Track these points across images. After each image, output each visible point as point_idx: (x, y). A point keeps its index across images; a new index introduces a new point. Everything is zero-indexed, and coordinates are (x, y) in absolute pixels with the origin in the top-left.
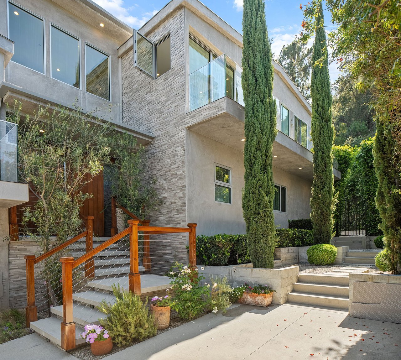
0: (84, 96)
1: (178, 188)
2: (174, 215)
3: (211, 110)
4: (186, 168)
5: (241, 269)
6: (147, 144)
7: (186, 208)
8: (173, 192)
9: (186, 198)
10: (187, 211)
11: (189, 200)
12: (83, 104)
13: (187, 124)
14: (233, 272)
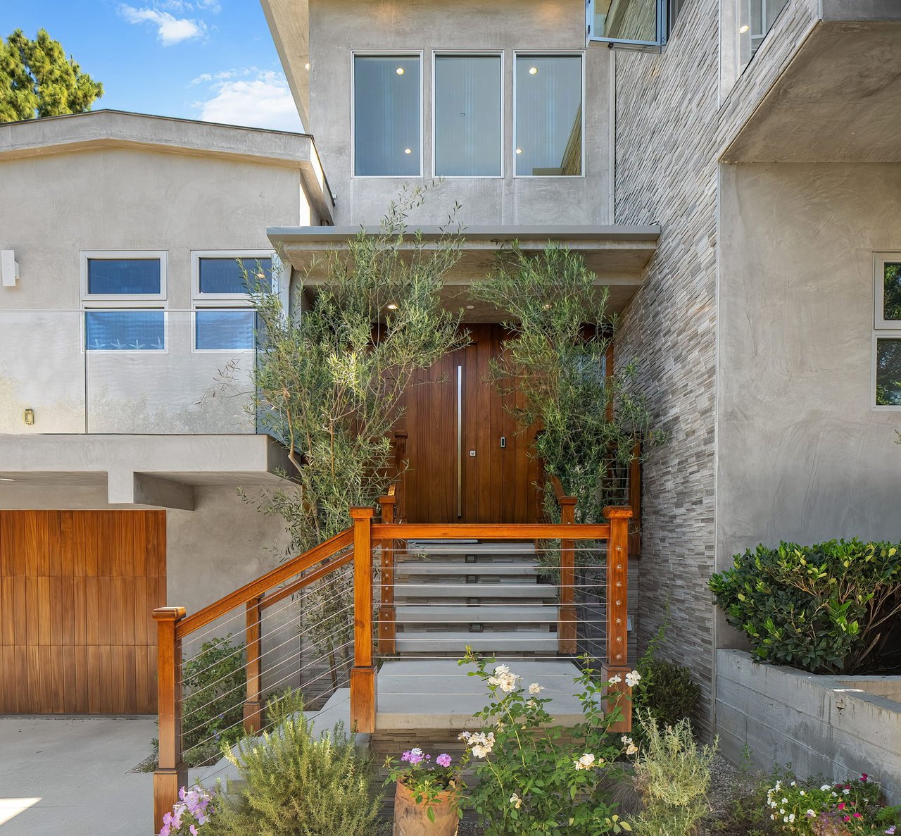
0: (509, 190)
1: (699, 381)
2: (691, 473)
3: (778, 46)
4: (717, 307)
5: (862, 704)
6: (648, 259)
7: (715, 446)
8: (691, 395)
9: (717, 414)
10: (716, 457)
11: (730, 416)
12: (505, 211)
13: (721, 145)
14: (834, 711)
